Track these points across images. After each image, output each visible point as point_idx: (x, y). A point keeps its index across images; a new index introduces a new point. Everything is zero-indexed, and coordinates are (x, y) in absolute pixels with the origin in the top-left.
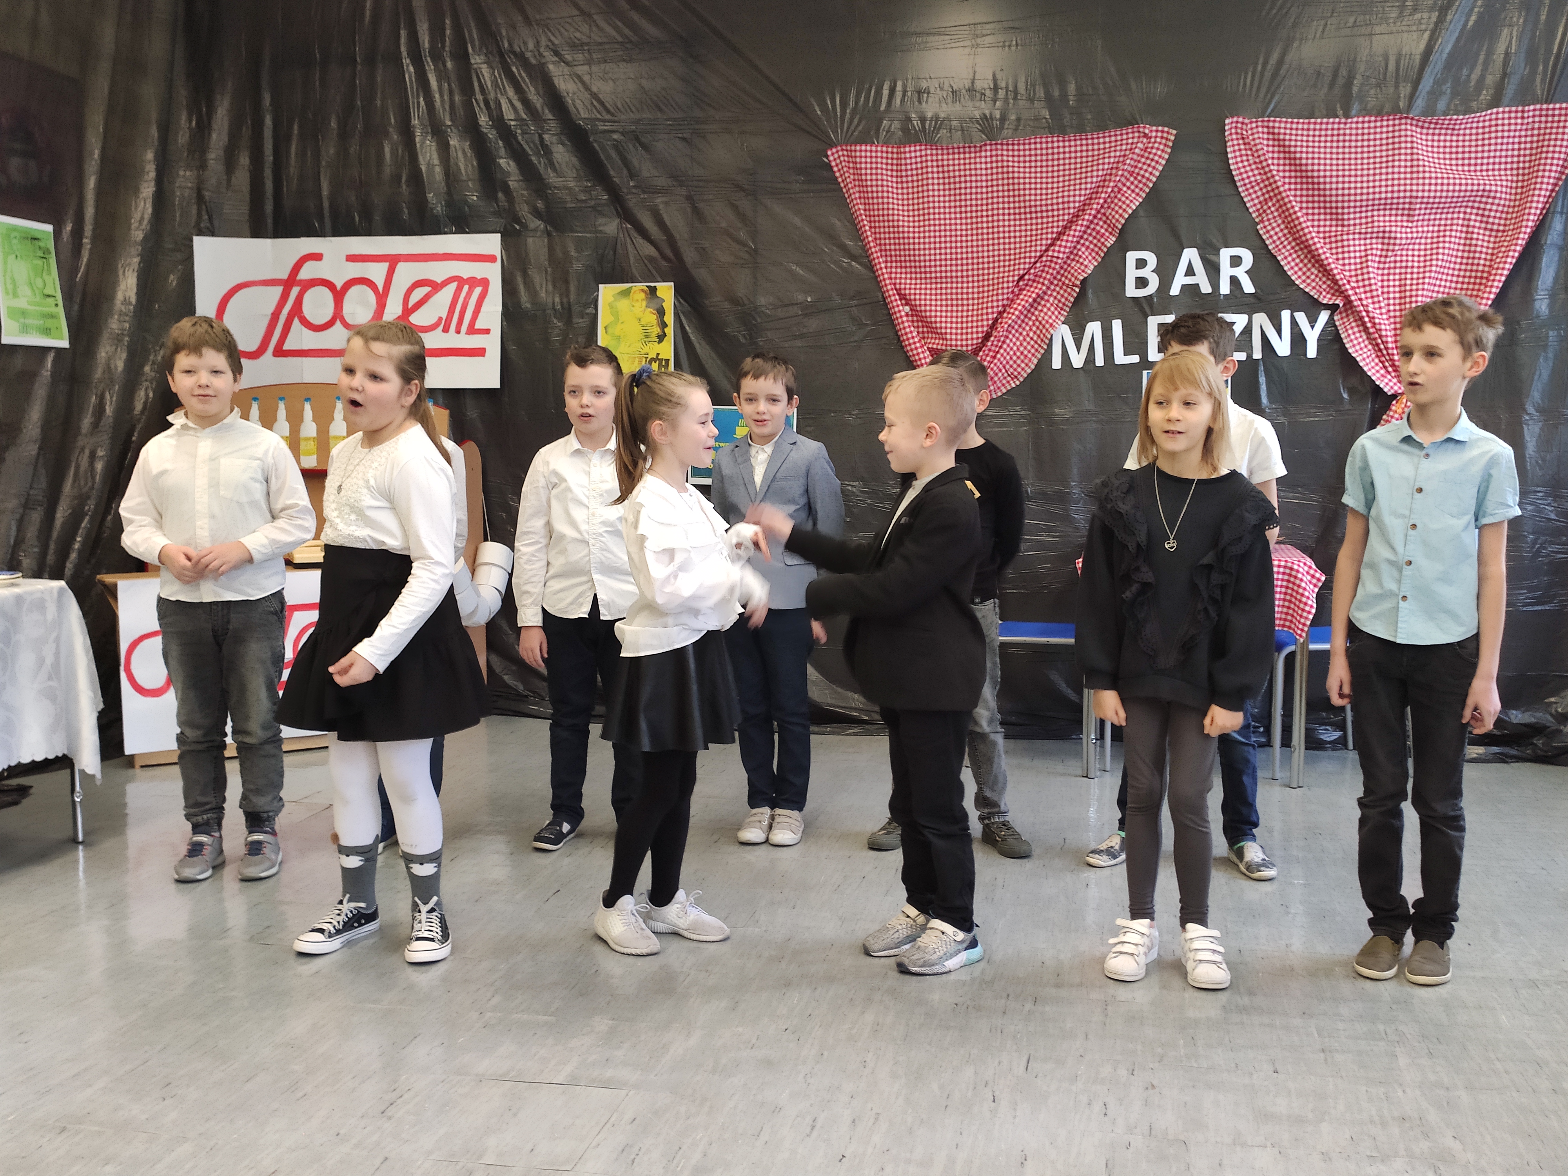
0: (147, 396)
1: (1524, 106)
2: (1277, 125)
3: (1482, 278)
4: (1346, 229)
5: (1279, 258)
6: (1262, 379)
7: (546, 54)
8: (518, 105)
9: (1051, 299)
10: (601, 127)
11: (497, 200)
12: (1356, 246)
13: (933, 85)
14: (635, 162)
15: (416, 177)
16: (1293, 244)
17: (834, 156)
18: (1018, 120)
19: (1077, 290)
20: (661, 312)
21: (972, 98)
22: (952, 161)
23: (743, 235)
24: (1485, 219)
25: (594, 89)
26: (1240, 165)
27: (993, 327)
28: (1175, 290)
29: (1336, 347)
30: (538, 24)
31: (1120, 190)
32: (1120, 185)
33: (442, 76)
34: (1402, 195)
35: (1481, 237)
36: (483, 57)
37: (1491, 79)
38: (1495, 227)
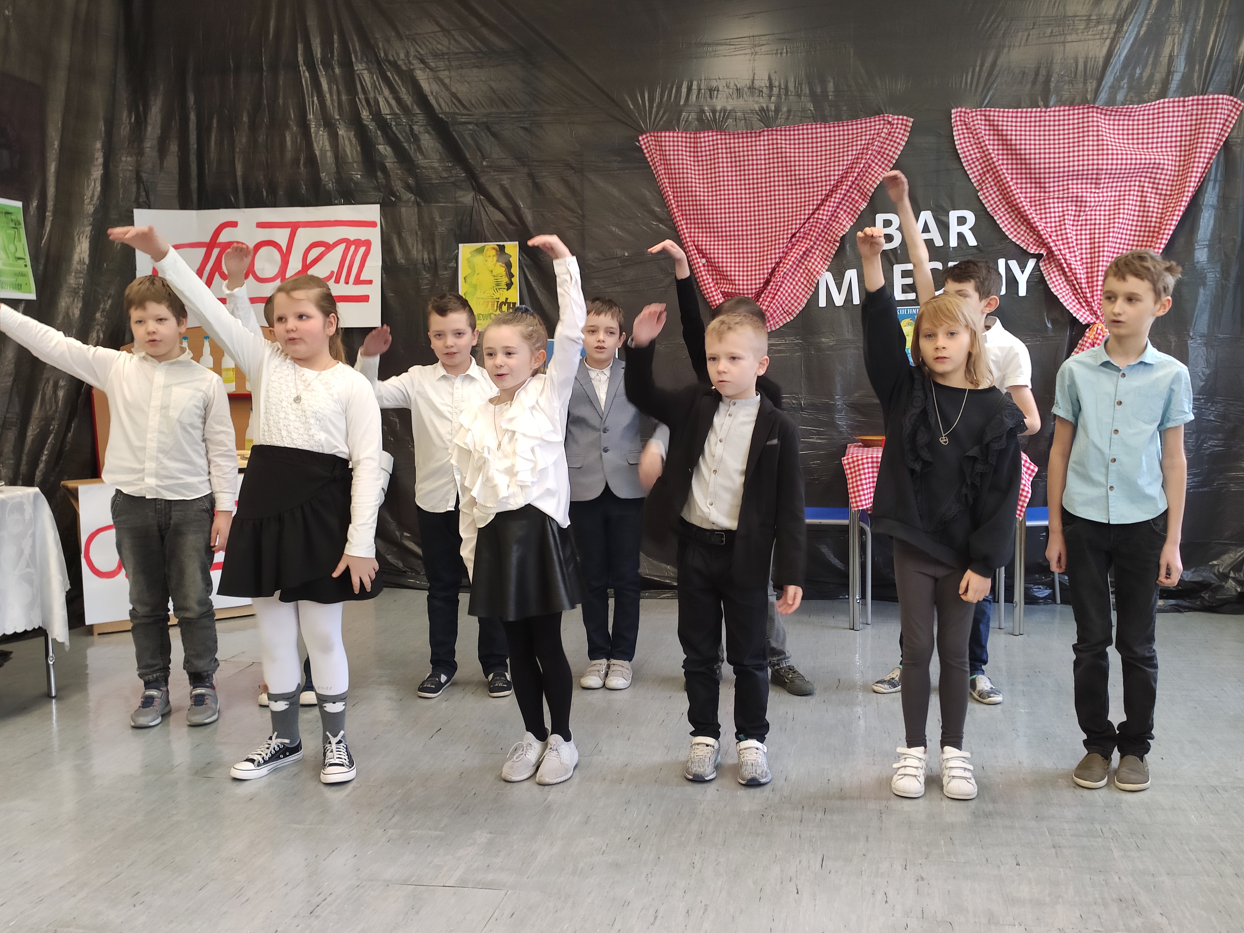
0: (98, 337)
1: (1185, 97)
2: (992, 113)
3: (1154, 232)
4: (1047, 195)
5: (996, 218)
7: (415, 62)
8: (393, 102)
9: (817, 252)
10: (459, 119)
11: (376, 178)
12: (1056, 208)
13: (721, 84)
14: (487, 147)
15: (312, 160)
16: (1006, 207)
17: (644, 141)
18: (789, 111)
19: (838, 244)
20: (509, 266)
21: (752, 94)
22: (738, 144)
23: (573, 204)
24: (1155, 186)
25: (454, 90)
26: (964, 145)
27: (772, 274)
29: (1041, 287)
30: (407, 39)
31: (870, 166)
32: (870, 161)
33: (332, 80)
34: (1090, 167)
35: (1153, 200)
36: (364, 65)
37: (1159, 76)
38: (1164, 192)
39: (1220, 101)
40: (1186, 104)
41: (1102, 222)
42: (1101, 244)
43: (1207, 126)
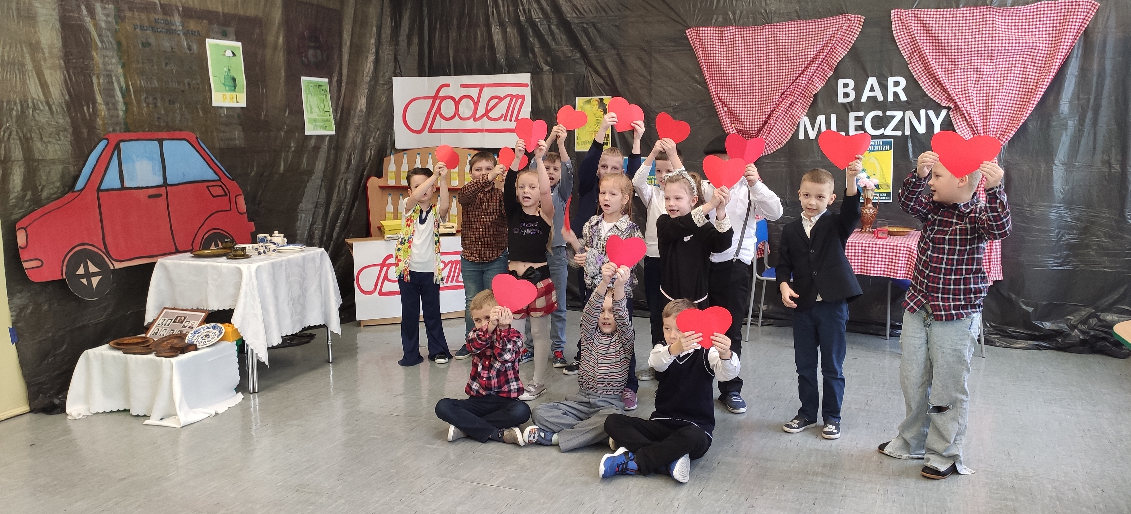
2: (919, 13)
4: (956, 66)
5: (919, 82)
6: (910, 145)
9: (799, 104)
10: (577, 21)
11: (528, 57)
12: (962, 76)
14: (593, 37)
15: (492, 47)
16: (927, 75)
17: (689, 33)
18: (783, 13)
19: (812, 99)
20: (605, 111)
21: (760, 2)
22: (749, 33)
23: (645, 73)
24: (1034, 61)
25: (575, 3)
26: (899, 34)
27: (768, 118)
28: (864, 99)
31: (835, 48)
32: (835, 45)
34: (987, 49)
35: (1031, 70)
38: (1039, 65)
40: (1057, 5)
41: (995, 85)
42: (993, 100)
43: (1071, 20)
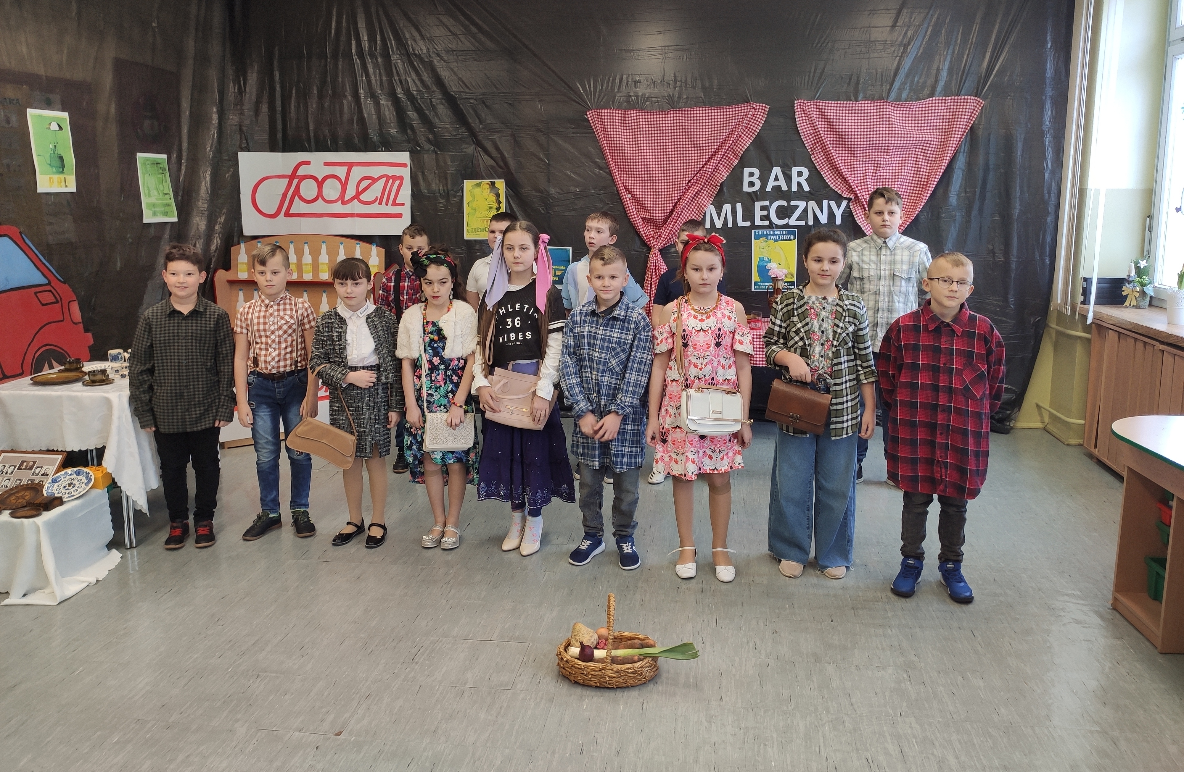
0: (217, 242)
1: (946, 97)
2: (821, 104)
3: (923, 185)
5: (822, 173)
7: (433, 56)
8: (418, 83)
9: (705, 192)
10: (464, 96)
11: (407, 134)
12: (861, 168)
13: (642, 79)
14: (483, 115)
15: (362, 121)
16: (829, 166)
17: (589, 115)
18: (688, 98)
19: (718, 188)
20: (498, 196)
21: (663, 85)
22: (654, 119)
23: (542, 156)
24: (925, 154)
25: (460, 76)
26: (802, 125)
27: (675, 206)
28: (769, 189)
29: (850, 219)
30: (428, 40)
32: (740, 133)
33: (376, 65)
34: (884, 142)
35: (923, 164)
36: (398, 56)
37: (930, 81)
38: (931, 159)
39: (969, 101)
40: (946, 102)
43: (960, 116)
